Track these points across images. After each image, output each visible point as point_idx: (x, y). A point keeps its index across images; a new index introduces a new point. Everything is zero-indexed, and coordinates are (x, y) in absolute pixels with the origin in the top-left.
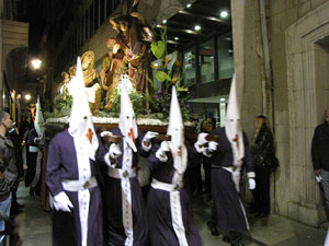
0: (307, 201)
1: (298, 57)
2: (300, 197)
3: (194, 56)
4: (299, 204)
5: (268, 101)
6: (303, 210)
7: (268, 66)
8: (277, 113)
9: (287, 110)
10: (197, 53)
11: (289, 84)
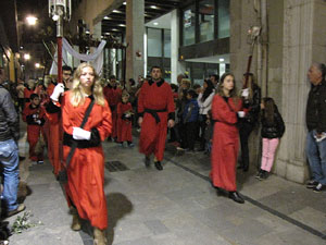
0: (296, 158)
1: (296, 10)
2: (289, 155)
3: (194, 15)
4: (288, 162)
5: (262, 57)
6: (291, 167)
7: (264, 21)
8: (271, 70)
9: (281, 67)
10: (196, 12)
11: (285, 40)
